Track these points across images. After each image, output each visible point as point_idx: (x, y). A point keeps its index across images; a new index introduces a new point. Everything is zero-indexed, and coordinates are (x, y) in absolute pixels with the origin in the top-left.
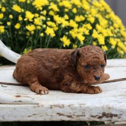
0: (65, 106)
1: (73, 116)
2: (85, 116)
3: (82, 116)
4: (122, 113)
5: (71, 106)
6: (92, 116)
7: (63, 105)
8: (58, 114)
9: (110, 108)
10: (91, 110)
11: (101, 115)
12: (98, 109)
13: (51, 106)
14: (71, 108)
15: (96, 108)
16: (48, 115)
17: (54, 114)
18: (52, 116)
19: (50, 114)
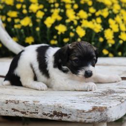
0: (20, 102)
1: (27, 113)
2: (37, 113)
3: (35, 113)
4: (71, 113)
5: (25, 103)
6: (45, 114)
7: (18, 101)
8: (13, 109)
9: (60, 107)
10: (44, 108)
11: (52, 113)
12: (49, 107)
13: (7, 101)
14: (25, 105)
15: (48, 106)
16: (4, 110)
17: (10, 110)
18: (7, 111)
19: (5, 109)
